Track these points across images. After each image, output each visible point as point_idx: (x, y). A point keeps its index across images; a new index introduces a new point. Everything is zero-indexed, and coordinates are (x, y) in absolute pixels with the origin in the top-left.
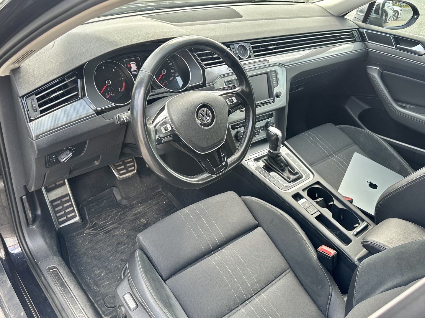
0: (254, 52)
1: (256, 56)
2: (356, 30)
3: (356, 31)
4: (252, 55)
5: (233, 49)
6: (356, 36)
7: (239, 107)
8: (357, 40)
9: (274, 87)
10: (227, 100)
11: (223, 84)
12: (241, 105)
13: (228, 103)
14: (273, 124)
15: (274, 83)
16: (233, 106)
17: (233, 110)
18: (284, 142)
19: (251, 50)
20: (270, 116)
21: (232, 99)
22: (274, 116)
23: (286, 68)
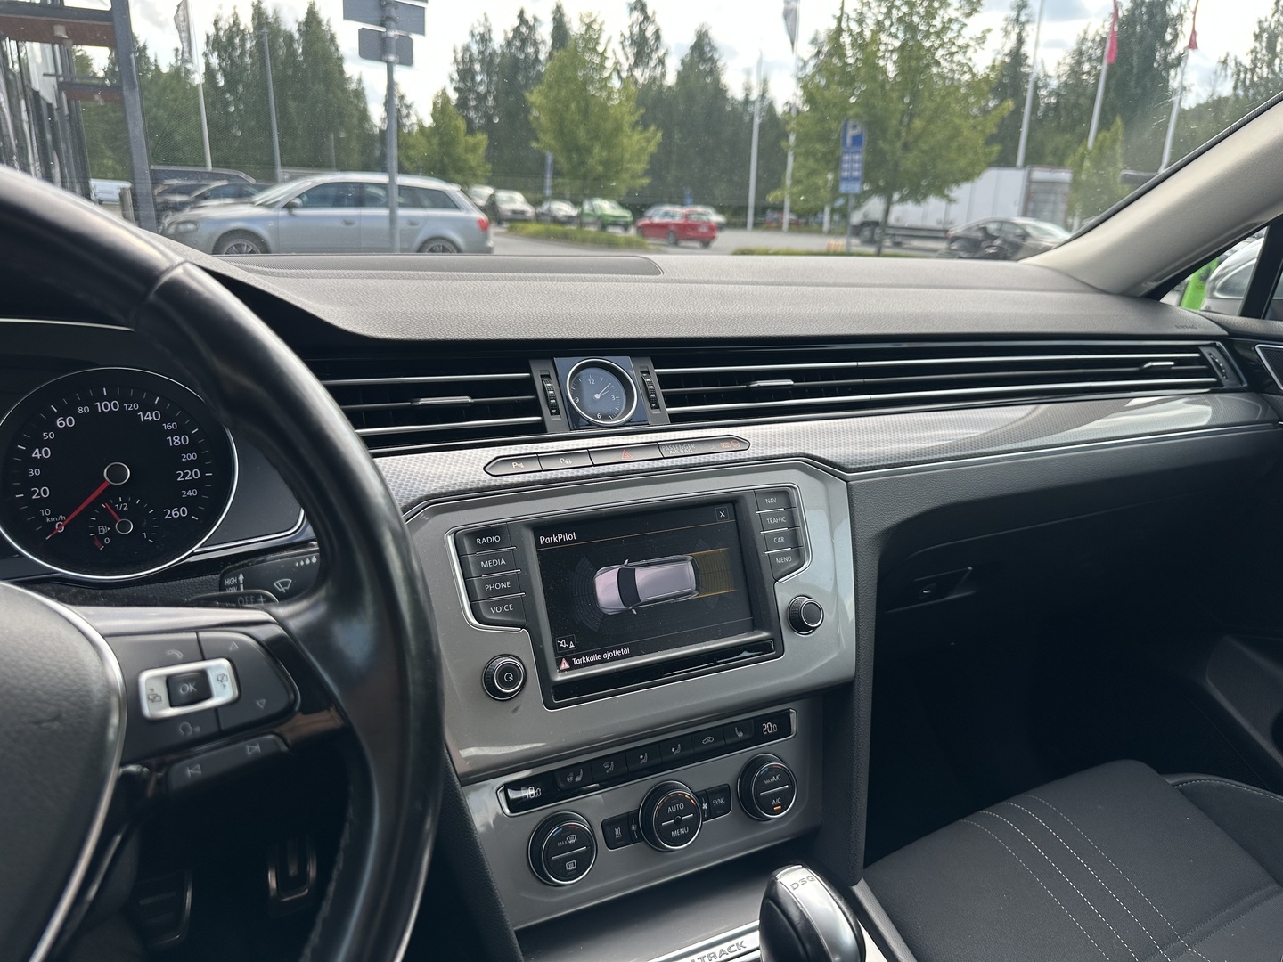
0: (671, 400)
1: (675, 418)
2: (1218, 343)
3: (1219, 348)
4: (656, 412)
5: (548, 376)
6: (1220, 369)
7: (253, 749)
8: (1227, 383)
9: (776, 575)
10: (151, 679)
11: (445, 544)
12: (271, 737)
13: (153, 701)
14: (787, 776)
15: (778, 553)
16: (190, 733)
17: (189, 772)
18: (856, 889)
19: (651, 387)
20: (768, 727)
21: (203, 674)
22: (794, 728)
23: (847, 482)
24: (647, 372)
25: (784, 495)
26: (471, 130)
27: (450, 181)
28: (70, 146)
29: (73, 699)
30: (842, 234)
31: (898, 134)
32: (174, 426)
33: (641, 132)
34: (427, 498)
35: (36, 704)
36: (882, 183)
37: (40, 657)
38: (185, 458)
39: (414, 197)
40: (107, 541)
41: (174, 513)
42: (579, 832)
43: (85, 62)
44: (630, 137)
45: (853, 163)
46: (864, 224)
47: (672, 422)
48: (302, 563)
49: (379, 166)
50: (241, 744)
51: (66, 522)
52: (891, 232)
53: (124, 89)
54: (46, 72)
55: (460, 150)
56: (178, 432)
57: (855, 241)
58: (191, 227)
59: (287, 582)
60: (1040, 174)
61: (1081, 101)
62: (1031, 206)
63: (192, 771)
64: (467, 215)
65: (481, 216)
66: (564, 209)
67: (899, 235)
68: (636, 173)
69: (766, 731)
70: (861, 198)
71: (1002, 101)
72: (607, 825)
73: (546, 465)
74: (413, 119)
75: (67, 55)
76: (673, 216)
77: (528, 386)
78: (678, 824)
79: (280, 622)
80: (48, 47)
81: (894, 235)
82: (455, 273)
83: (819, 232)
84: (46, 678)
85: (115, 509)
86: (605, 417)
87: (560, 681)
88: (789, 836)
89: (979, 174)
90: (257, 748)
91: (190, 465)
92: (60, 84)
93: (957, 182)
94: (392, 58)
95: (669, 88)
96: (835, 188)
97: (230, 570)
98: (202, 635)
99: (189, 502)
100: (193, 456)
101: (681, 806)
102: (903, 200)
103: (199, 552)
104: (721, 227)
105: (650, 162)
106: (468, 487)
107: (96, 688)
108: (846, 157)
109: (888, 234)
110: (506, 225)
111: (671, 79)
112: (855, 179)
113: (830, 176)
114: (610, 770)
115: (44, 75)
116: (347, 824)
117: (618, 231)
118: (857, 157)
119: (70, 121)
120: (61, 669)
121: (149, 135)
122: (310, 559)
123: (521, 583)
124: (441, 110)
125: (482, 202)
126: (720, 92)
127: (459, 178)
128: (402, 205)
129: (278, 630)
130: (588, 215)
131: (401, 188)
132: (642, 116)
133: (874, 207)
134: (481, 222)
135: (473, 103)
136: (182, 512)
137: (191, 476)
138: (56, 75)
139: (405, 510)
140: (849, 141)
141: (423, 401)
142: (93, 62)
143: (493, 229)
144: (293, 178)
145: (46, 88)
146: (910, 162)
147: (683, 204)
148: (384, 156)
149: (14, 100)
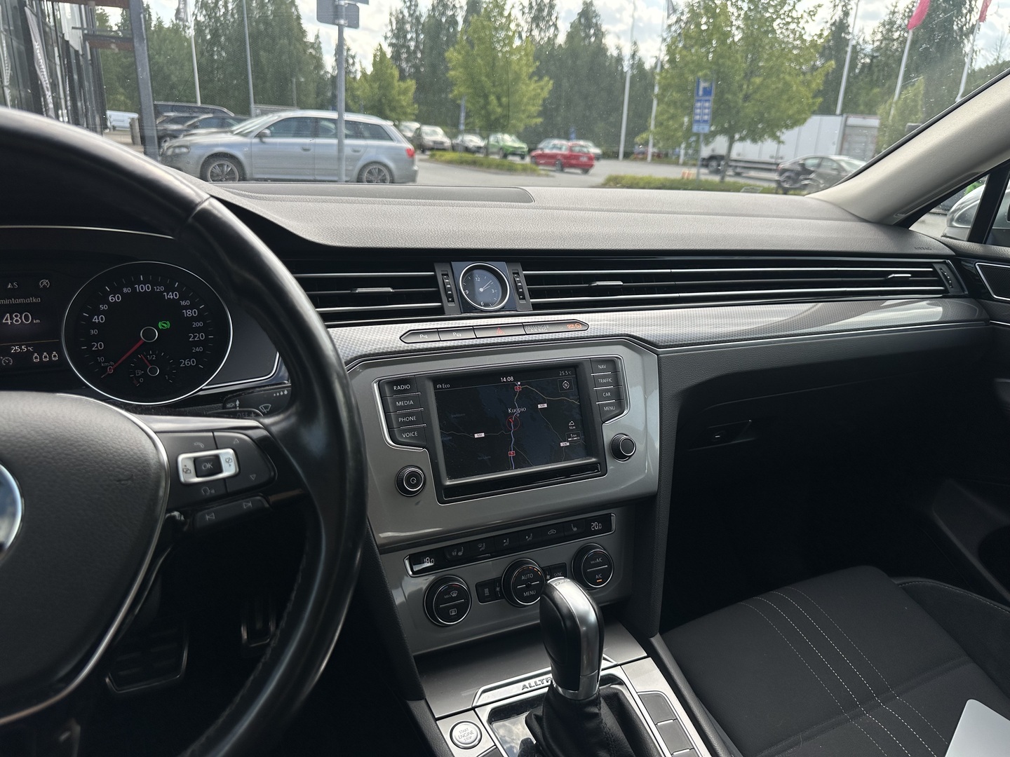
0: (534, 294)
1: (536, 306)
2: (947, 260)
3: (947, 265)
4: (523, 302)
5: (447, 275)
6: (947, 280)
7: (247, 505)
8: (952, 291)
9: (603, 419)
10: (184, 459)
11: (372, 389)
12: (259, 498)
13: (186, 473)
14: (606, 559)
15: (607, 404)
16: (208, 494)
17: (207, 517)
18: (653, 640)
19: (520, 284)
20: (596, 526)
21: (217, 457)
22: (614, 527)
23: (658, 355)
24: (518, 273)
25: (612, 363)
26: (402, 77)
27: (385, 118)
28: (92, 85)
29: (139, 468)
30: (694, 165)
31: (741, 87)
32: (187, 303)
33: (536, 81)
34: (361, 356)
35: (118, 470)
36: (726, 125)
37: (119, 442)
38: (195, 325)
39: (357, 130)
40: (141, 380)
41: (186, 363)
42: (460, 589)
43: (103, 18)
44: (527, 85)
45: (704, 109)
46: (712, 158)
47: (534, 310)
48: (278, 394)
49: (331, 104)
50: (240, 501)
51: (115, 366)
52: (733, 164)
53: (135, 40)
54: (74, 26)
55: (394, 92)
56: (190, 307)
57: (704, 171)
58: (184, 150)
59: (268, 406)
60: (853, 120)
61: (891, 61)
62: (846, 146)
63: (209, 517)
64: (398, 145)
65: (410, 146)
66: (474, 141)
67: (740, 167)
68: (530, 114)
69: (594, 528)
70: (709, 137)
71: (827, 61)
72: (479, 586)
73: (443, 337)
74: (357, 67)
75: (91, 13)
76: (560, 149)
77: (432, 281)
78: (529, 587)
79: (266, 427)
80: (76, 7)
81: (736, 167)
82: (384, 199)
83: (676, 163)
84: (123, 455)
85: (147, 359)
86: (486, 305)
87: (448, 485)
88: (607, 602)
89: (805, 120)
90: (250, 504)
91: (198, 330)
92: (84, 35)
93: (787, 127)
94: (342, 22)
95: (560, 45)
96: (689, 129)
97: (230, 398)
98: (216, 434)
99: (196, 355)
100: (200, 324)
101: (531, 575)
102: (742, 139)
103: (205, 388)
104: (598, 158)
105: (544, 105)
106: (389, 350)
107: (153, 462)
108: (699, 104)
109: (731, 166)
110: (428, 153)
111: (561, 39)
112: (705, 122)
113: (686, 119)
114: (483, 549)
115: (73, 28)
116: (305, 556)
117: (517, 159)
118: (707, 104)
119: (92, 64)
120: (132, 450)
121: (153, 78)
122: (283, 392)
123: (423, 417)
124: (380, 61)
125: (410, 134)
126: (601, 50)
127: (393, 115)
128: (347, 136)
129: (264, 433)
130: (494, 146)
131: (347, 122)
132: (538, 67)
133: (720, 145)
134: (408, 151)
135: (404, 56)
136: (192, 362)
137: (199, 338)
138: (82, 28)
139: (347, 363)
140: (701, 92)
141: (359, 290)
142: (109, 18)
143: (418, 156)
144: (264, 113)
145: (74, 39)
146: (749, 109)
147: (568, 138)
148: (334, 96)
149: (49, 47)
